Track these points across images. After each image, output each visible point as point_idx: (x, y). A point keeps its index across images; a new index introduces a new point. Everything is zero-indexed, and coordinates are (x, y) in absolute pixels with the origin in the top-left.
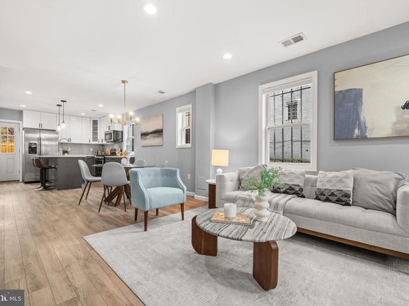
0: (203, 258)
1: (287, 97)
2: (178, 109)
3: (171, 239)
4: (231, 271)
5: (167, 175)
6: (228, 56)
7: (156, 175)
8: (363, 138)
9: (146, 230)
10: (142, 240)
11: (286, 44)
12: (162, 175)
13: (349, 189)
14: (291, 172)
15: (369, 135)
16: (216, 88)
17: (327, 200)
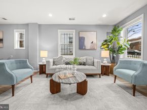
0: (56, 95)
1: (68, 35)
2: (15, 30)
3: (34, 94)
4: (70, 95)
5: (20, 63)
6: (50, 15)
7: (11, 64)
8: (85, 49)
9: (13, 95)
10: (15, 102)
11: (70, 19)
12: (16, 63)
13: (85, 61)
14: (71, 58)
15: (86, 48)
16: (40, 26)
17: (81, 65)
